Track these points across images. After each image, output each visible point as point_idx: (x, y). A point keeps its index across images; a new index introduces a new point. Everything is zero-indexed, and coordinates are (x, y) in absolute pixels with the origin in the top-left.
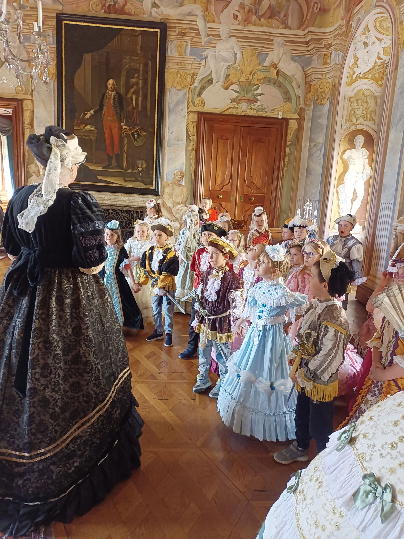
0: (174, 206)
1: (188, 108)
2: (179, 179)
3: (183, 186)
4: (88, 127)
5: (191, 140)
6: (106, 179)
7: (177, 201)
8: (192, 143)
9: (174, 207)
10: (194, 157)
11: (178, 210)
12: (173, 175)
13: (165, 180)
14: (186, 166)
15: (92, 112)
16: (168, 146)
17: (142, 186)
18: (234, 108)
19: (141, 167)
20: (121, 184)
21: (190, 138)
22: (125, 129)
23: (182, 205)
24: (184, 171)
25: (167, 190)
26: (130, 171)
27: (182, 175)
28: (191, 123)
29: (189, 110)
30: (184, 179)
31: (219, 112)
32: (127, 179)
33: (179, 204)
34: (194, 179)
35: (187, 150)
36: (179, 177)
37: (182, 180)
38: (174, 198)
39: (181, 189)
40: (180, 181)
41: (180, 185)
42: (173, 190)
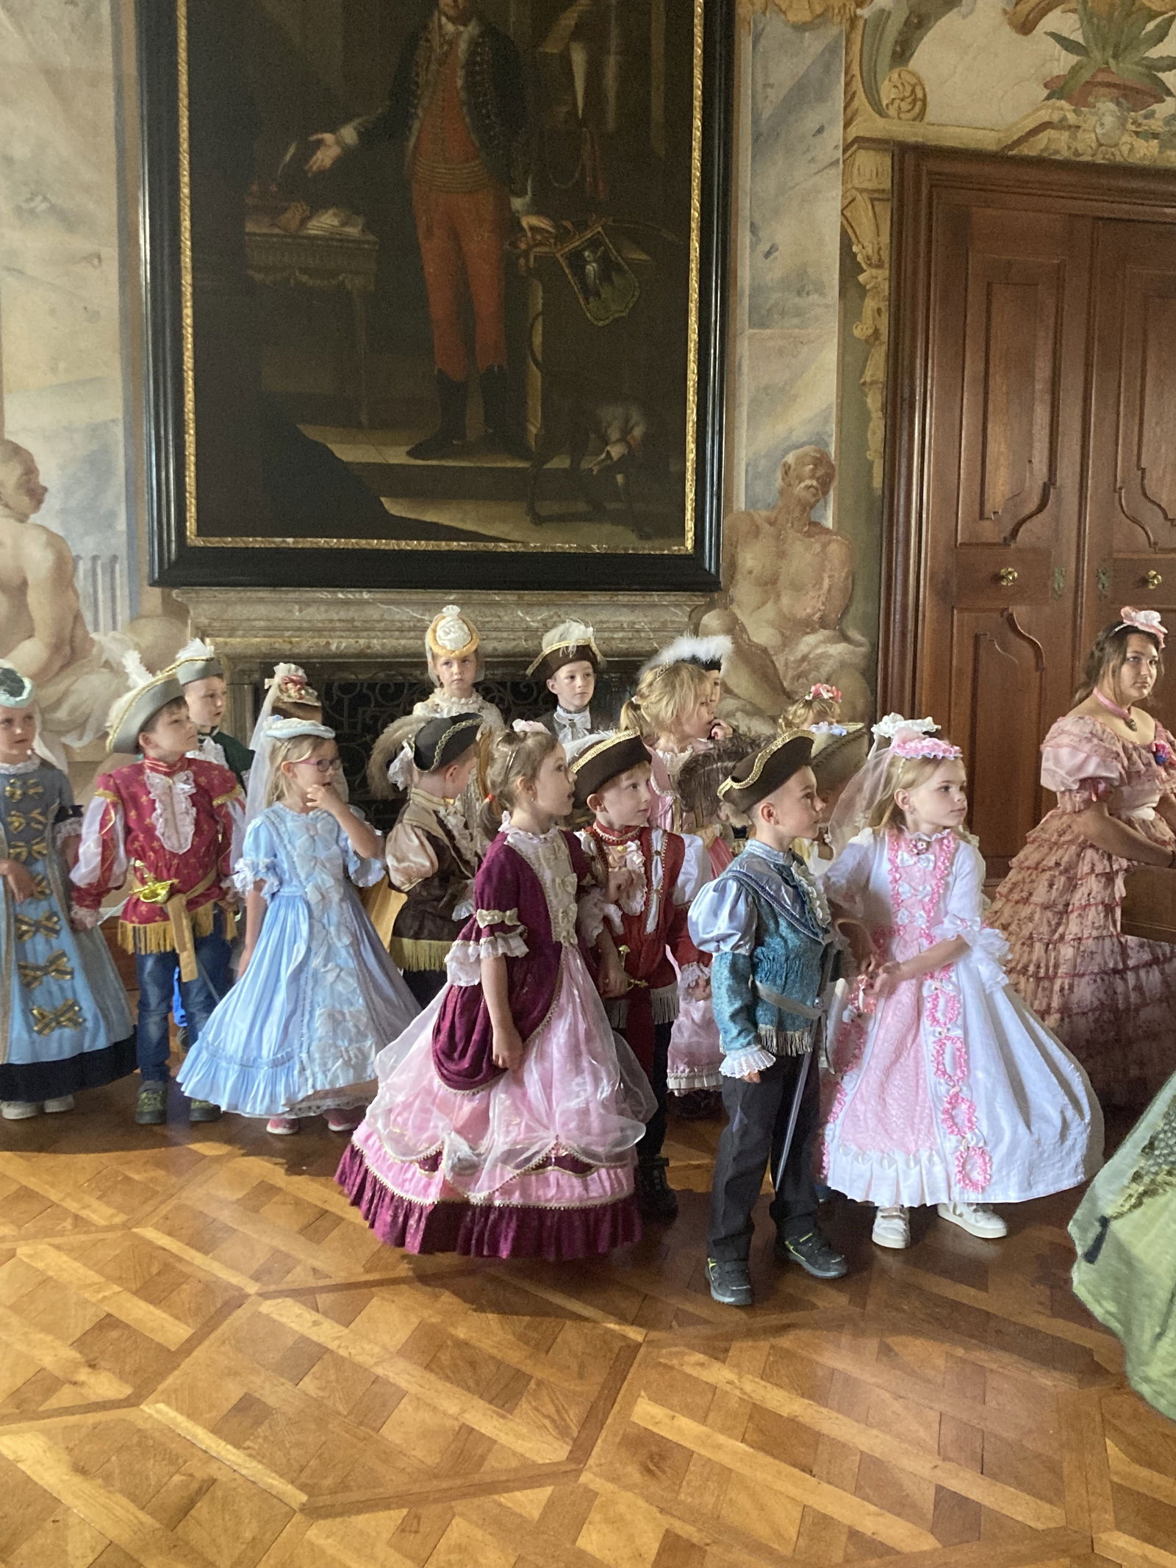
0: (787, 641)
1: (846, 126)
2: (808, 496)
3: (827, 531)
4: (325, 222)
5: (862, 291)
6: (431, 516)
7: (802, 615)
8: (870, 304)
9: (784, 645)
10: (881, 376)
11: (804, 658)
12: (779, 475)
13: (740, 503)
14: (840, 422)
15: (349, 134)
16: (752, 325)
17: (627, 542)
18: (1062, 125)
19: (622, 439)
20: (515, 536)
21: (861, 278)
22: (532, 228)
23: (826, 633)
24: (832, 449)
25: (751, 559)
26: (560, 462)
27: (820, 472)
28: (863, 202)
29: (854, 131)
30: (831, 493)
31: (992, 147)
32: (546, 508)
34: (880, 492)
35: (846, 342)
36: (809, 487)
37: (822, 502)
38: (785, 601)
39: (817, 548)
40: (812, 506)
41: (815, 527)
42: (781, 555)
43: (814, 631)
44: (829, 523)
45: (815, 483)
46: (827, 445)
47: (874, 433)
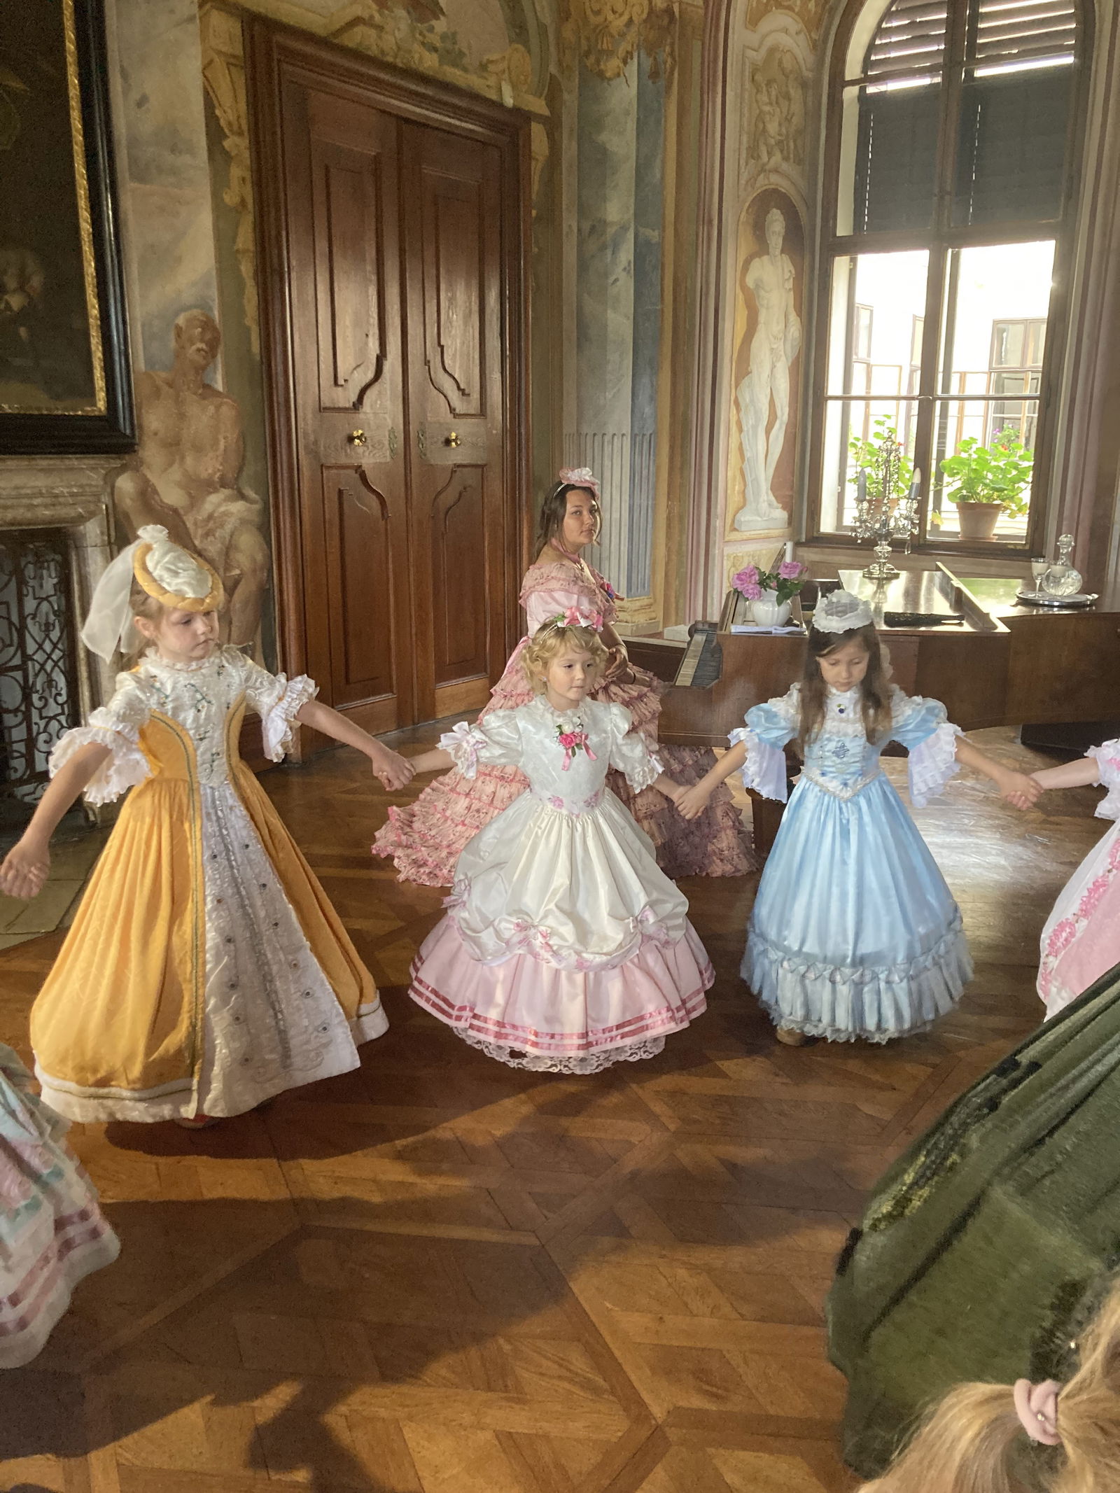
0: (194, 501)
2: (199, 359)
3: (218, 394)
5: (228, 157)
7: (204, 475)
8: (235, 172)
9: (192, 505)
10: (251, 246)
11: (210, 517)
12: (172, 336)
13: (140, 363)
14: (220, 287)
16: (131, 177)
18: (369, 22)
19: (21, 288)
21: (226, 144)
23: (227, 492)
24: (216, 314)
25: (154, 420)
27: (208, 336)
28: (219, 62)
30: (219, 358)
31: (322, 32)
33: (209, 486)
34: (258, 358)
35: (219, 208)
36: (199, 350)
37: (211, 365)
38: (189, 461)
39: (212, 409)
40: (204, 368)
41: (207, 390)
42: (182, 416)
43: (216, 491)
44: (219, 386)
45: (203, 346)
46: (211, 309)
47: (249, 302)
